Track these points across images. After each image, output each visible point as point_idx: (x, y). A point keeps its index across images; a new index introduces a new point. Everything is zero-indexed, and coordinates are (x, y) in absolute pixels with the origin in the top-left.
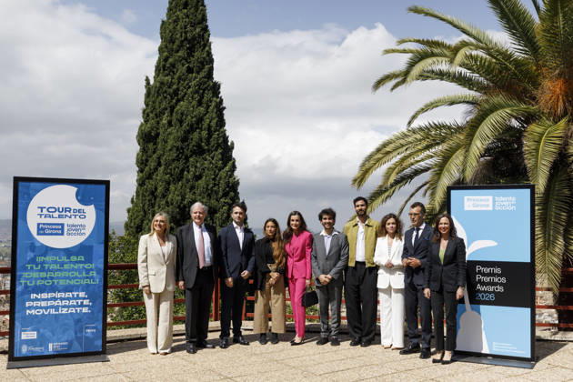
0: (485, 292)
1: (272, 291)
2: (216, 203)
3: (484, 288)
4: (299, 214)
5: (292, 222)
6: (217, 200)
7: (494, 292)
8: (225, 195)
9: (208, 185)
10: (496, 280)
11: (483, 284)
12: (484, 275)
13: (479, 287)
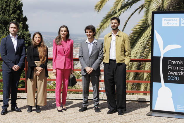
0: (173, 75)
1: (38, 78)
2: (8, 18)
3: (173, 73)
4: (66, 27)
5: (61, 32)
6: (9, 16)
7: (178, 76)
8: (14, 12)
9: (3, 6)
10: (180, 68)
11: (172, 71)
12: (173, 65)
13: (170, 72)
